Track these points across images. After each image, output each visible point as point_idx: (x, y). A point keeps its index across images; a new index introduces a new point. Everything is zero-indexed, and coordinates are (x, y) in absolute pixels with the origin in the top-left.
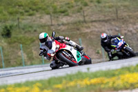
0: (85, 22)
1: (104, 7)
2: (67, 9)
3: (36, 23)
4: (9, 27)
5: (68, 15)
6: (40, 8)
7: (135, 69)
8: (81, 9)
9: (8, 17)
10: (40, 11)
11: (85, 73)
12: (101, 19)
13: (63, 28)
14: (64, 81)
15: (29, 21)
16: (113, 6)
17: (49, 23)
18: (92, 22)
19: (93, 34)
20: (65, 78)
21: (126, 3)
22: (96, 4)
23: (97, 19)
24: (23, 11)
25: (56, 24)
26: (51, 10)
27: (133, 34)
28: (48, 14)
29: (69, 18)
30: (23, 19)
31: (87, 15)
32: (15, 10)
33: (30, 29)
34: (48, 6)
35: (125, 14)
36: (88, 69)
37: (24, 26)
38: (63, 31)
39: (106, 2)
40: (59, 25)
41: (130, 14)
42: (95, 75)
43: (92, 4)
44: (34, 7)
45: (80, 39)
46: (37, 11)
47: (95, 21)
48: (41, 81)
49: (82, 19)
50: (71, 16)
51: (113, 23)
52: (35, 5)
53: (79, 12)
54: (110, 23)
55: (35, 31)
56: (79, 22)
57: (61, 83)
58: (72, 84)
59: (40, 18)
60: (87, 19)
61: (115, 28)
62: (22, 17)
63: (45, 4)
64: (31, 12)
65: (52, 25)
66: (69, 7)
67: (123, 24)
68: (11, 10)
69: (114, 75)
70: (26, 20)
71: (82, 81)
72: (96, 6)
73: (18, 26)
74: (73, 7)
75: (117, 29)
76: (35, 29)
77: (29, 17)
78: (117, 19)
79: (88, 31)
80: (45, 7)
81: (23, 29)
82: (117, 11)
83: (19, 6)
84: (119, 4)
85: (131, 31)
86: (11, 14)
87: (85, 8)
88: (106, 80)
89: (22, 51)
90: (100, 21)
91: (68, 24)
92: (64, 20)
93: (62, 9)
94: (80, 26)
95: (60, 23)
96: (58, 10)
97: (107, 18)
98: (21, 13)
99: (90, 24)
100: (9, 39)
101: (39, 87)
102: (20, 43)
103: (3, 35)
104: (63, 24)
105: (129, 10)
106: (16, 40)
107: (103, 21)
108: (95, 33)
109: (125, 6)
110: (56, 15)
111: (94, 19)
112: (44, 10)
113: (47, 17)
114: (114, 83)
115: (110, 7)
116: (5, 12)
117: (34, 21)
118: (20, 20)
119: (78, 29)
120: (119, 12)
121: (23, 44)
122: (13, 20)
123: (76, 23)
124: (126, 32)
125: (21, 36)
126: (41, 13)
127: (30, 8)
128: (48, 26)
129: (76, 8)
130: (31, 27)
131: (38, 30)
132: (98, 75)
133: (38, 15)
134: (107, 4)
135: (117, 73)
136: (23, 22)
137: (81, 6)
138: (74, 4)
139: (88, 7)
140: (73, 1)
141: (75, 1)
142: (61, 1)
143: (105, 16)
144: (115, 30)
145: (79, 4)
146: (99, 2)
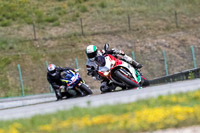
0: (83, 34)
1: (111, 12)
2: (57, 16)
3: (12, 36)
5: (58, 25)
6: (18, 15)
8: (78, 16)
10: (18, 19)
11: (84, 109)
12: (106, 30)
13: (52, 43)
14: (54, 120)
15: (3, 33)
16: (123, 12)
17: (32, 38)
18: (94, 34)
20: (55, 115)
21: (143, 8)
22: (100, 9)
23: (101, 31)
26: (34, 18)
27: (152, 52)
28: (29, 24)
29: (60, 29)
31: (86, 25)
33: (4, 46)
34: (29, 13)
35: (141, 23)
36: (89, 103)
38: (52, 48)
39: (113, 6)
40: (46, 40)
41: (149, 23)
42: (99, 112)
43: (93, 9)
44: (9, 14)
45: (76, 60)
46: (14, 20)
47: (97, 34)
48: (21, 121)
49: (78, 31)
50: (63, 27)
51: (123, 36)
52: (11, 11)
53: (74, 20)
54: (120, 37)
55: (11, 48)
56: (75, 35)
57: (49, 122)
58: (65, 124)
59: (19, 29)
60: (86, 30)
61: (126, 43)
63: (25, 10)
64: (5, 21)
65: (35, 40)
66: (60, 14)
67: (139, 38)
69: (125, 111)
72: (98, 11)
74: (65, 13)
75: (130, 45)
76: (10, 45)
78: (130, 30)
80: (25, 13)
82: (129, 18)
84: (132, 9)
85: (150, 48)
88: (115, 118)
90: (104, 33)
91: (59, 38)
92: (53, 32)
93: (50, 17)
94: (75, 41)
95: (47, 37)
96: (44, 19)
97: (115, 29)
99: (90, 38)
101: (17, 129)
104: (52, 38)
105: (147, 17)
107: (110, 33)
109: (140, 12)
110: (42, 26)
111: (96, 31)
112: (24, 18)
113: (29, 28)
114: (126, 122)
115: (119, 14)
117: (10, 34)
119: (73, 46)
120: (131, 20)
123: (70, 37)
124: (142, 48)
127: (4, 16)
128: (30, 41)
129: (71, 14)
130: (5, 42)
131: (15, 46)
132: (103, 111)
133: (15, 26)
134: (115, 9)
135: (130, 108)
137: (77, 11)
138: (68, 9)
139: (86, 14)
140: (65, 5)
141: (69, 5)
142: (48, 4)
143: (112, 26)
144: (127, 46)
145: (74, 8)
146: (103, 6)
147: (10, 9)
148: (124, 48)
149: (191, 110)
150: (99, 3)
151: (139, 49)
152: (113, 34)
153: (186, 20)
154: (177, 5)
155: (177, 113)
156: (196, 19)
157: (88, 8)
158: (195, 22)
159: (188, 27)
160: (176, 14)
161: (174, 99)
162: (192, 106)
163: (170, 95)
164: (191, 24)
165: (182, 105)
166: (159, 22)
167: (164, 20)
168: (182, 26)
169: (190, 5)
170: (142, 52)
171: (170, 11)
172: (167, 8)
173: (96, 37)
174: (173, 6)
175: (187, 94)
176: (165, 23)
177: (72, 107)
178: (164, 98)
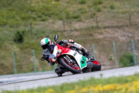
0: (98, 27)
1: (118, 12)
2: (80, 14)
3: (49, 28)
4: (21, 33)
5: (80, 21)
6: (53, 14)
8: (94, 14)
9: (21, 22)
10: (53, 16)
11: (98, 79)
12: (114, 25)
13: (76, 33)
14: (77, 87)
15: (42, 26)
16: (126, 12)
17: (62, 29)
18: (105, 28)
19: (106, 41)
20: (78, 84)
22: (110, 10)
23: (110, 25)
24: (36, 16)
25: (69, 29)
26: (64, 15)
28: (61, 19)
29: (82, 24)
30: (36, 25)
31: (100, 21)
32: (27, 15)
33: (42, 35)
34: (61, 12)
35: (138, 20)
36: (101, 75)
37: (37, 31)
38: (76, 37)
39: (119, 8)
40: (71, 31)
42: (108, 81)
43: (105, 10)
44: (47, 12)
45: (93, 45)
46: (50, 16)
48: (53, 87)
50: (84, 22)
51: (126, 29)
52: (48, 10)
53: (92, 17)
54: (123, 29)
55: (47, 36)
56: (92, 28)
58: (85, 90)
59: (53, 23)
60: (100, 24)
61: (128, 34)
62: (35, 22)
63: (58, 10)
64: (44, 17)
65: (65, 31)
66: (82, 13)
67: (137, 30)
68: (23, 15)
69: (127, 82)
70: (38, 26)
71: (95, 87)
72: (109, 12)
73: (30, 31)
74: (86, 12)
75: (130, 35)
76: (47, 34)
77: (42, 23)
78: (131, 25)
79: (101, 37)
80: (58, 12)
81: (36, 35)
82: (130, 16)
83: (32, 11)
84: (133, 10)
86: (23, 19)
88: (119, 87)
89: (33, 57)
90: (112, 27)
91: (81, 30)
92: (77, 25)
93: (75, 15)
94: (93, 32)
95: (73, 29)
96: (71, 16)
97: (120, 24)
98: (34, 18)
99: (103, 30)
100: (21, 44)
102: (32, 49)
103: (15, 41)
104: (76, 30)
106: (28, 45)
107: (117, 27)
108: (108, 39)
110: (69, 21)
111: (107, 25)
112: (57, 15)
113: (60, 23)
114: (127, 89)
115: (123, 13)
116: (18, 18)
117: (47, 26)
118: (33, 26)
119: (91, 35)
120: (132, 18)
121: (35, 49)
122: (25, 25)
123: (89, 29)
125: (34, 41)
126: (54, 19)
127: (43, 14)
128: (61, 31)
129: (90, 13)
130: (43, 32)
131: (50, 35)
132: (111, 81)
133: (51, 21)
134: (120, 10)
135: (130, 79)
136: (36, 27)
137: (94, 11)
138: (87, 9)
139: (100, 13)
140: (86, 7)
141: (89, 7)
142: (74, 6)
143: (118, 22)
144: (128, 36)
145: (92, 9)
146: (112, 8)
147: (47, 9)
148: (126, 37)
151: (137, 38)
152: (119, 27)
157: (102, 9)
173: (107, 30)
177: (89, 78)
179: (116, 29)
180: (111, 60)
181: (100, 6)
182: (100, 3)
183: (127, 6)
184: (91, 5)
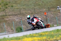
0: (6, 15)
1: (15, 9)
7: (29, 36)
8: (4, 10)
11: (7, 38)
12: (13, 14)
16: (18, 8)
18: (9, 15)
19: (10, 21)
22: (11, 7)
23: (11, 14)
31: (7, 13)
35: (24, 12)
36: (8, 36)
39: (15, 7)
41: (26, 12)
43: (9, 8)
45: (4, 23)
47: (10, 15)
49: (5, 14)
51: (18, 16)
53: (3, 11)
54: (17, 16)
56: (4, 15)
60: (7, 14)
67: (23, 16)
72: (11, 8)
75: (20, 18)
78: (20, 14)
79: (8, 19)
82: (20, 10)
84: (21, 7)
87: (6, 9)
90: (13, 15)
94: (4, 17)
97: (16, 14)
99: (8, 17)
105: (26, 10)
108: (11, 20)
109: (23, 8)
111: (10, 14)
119: (3, 19)
120: (21, 11)
123: (2, 16)
124: (24, 20)
129: (2, 9)
134: (16, 8)
137: (4, 8)
138: (1, 7)
139: (7, 9)
141: (2, 6)
143: (15, 13)
144: (20, 19)
145: (3, 7)
146: (12, 6)
148: (19, 19)
149: (40, 38)
150: (11, 6)
151: (23, 20)
153: (38, 11)
154: (35, 6)
155: (35, 39)
156: (41, 11)
157: (8, 7)
158: (40, 11)
159: (38, 13)
160: (34, 9)
161: (34, 35)
162: (40, 37)
163: (33, 34)
164: (39, 12)
165: (37, 37)
166: (29, 11)
167: (31, 11)
168: (36, 13)
169: (39, 6)
170: (24, 21)
171: (33, 8)
172: (32, 7)
174: (34, 6)
175: (38, 33)
176: (31, 12)
178: (31, 35)
179: (14, 16)
180: (12, 29)
181: (7, 6)
182: (7, 5)
183: (18, 5)
184: (3, 5)
